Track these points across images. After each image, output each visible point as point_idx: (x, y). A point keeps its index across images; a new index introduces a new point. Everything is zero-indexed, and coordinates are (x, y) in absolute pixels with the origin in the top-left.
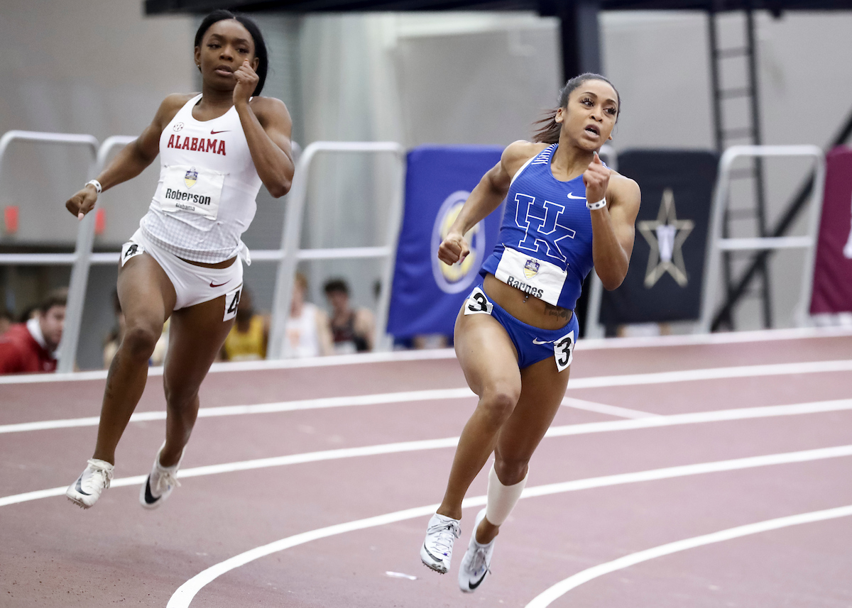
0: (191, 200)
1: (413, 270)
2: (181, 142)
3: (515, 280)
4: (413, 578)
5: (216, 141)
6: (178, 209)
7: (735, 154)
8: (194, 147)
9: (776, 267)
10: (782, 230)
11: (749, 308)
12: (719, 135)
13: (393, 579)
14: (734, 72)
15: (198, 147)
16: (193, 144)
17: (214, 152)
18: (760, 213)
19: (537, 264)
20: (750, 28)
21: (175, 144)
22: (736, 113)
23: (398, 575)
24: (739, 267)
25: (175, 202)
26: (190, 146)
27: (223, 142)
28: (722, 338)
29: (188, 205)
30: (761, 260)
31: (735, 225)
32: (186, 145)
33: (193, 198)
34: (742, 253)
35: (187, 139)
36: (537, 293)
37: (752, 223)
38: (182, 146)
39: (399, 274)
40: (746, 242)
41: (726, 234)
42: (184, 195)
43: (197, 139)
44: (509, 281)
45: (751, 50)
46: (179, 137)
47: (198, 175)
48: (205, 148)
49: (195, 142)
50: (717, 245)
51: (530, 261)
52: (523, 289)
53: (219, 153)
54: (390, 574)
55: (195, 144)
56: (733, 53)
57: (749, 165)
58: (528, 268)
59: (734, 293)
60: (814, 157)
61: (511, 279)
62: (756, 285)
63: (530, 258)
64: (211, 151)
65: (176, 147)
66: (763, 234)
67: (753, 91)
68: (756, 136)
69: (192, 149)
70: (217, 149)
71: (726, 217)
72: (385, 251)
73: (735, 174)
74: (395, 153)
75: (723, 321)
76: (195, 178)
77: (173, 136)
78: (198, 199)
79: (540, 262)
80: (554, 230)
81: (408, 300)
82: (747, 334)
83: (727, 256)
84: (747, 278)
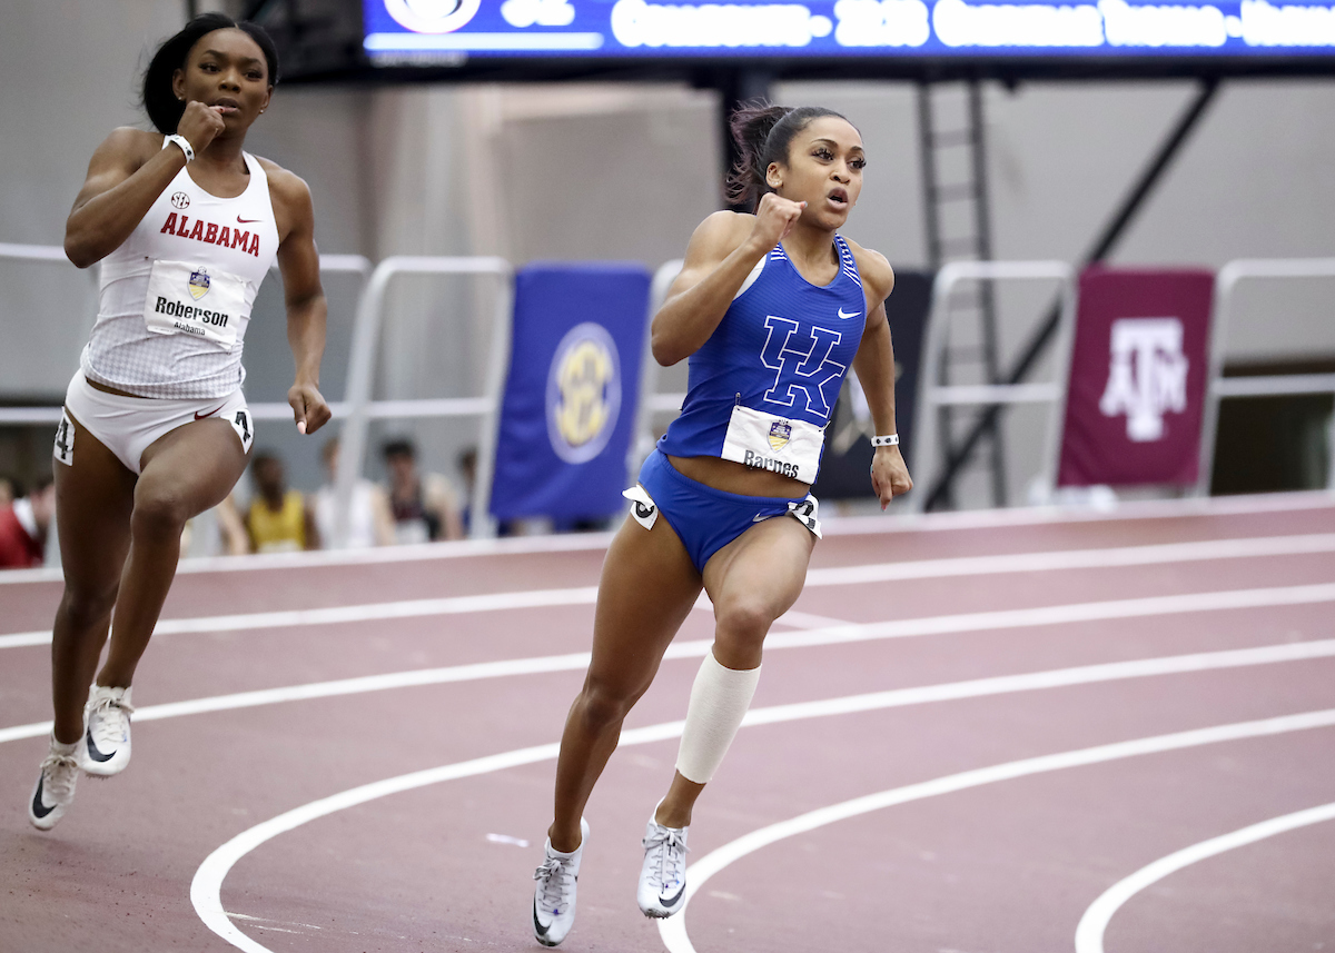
0: (200, 318)
1: (523, 431)
2: (190, 226)
3: (756, 455)
4: (523, 843)
5: (247, 234)
6: (178, 330)
7: (954, 275)
8: (211, 237)
9: (1011, 426)
10: (1019, 374)
11: (974, 481)
12: (935, 249)
13: (497, 846)
14: (954, 165)
15: (217, 239)
16: (209, 232)
17: (244, 249)
18: (990, 352)
19: (788, 428)
20: (976, 107)
21: (177, 229)
22: (957, 219)
23: (504, 839)
24: (961, 427)
25: (173, 319)
26: (204, 235)
27: (256, 237)
28: (940, 521)
29: (195, 327)
30: (990, 418)
31: (957, 370)
32: (197, 232)
33: (203, 316)
34: (964, 407)
35: (200, 223)
36: (791, 471)
37: (976, 369)
38: (190, 233)
39: (504, 436)
40: (970, 393)
41: (944, 380)
42: (188, 310)
43: (216, 226)
44: (747, 457)
45: (977, 135)
46: (185, 219)
47: (211, 281)
48: (231, 241)
49: (213, 229)
50: (932, 397)
51: (776, 424)
52: (770, 468)
53: (250, 252)
54: (493, 838)
55: (214, 234)
56: (952, 139)
57: (972, 289)
58: (774, 435)
59: (955, 461)
60: (1061, 281)
61: (750, 455)
62: (983, 450)
63: (776, 418)
64: (239, 247)
65: (180, 233)
66: (995, 379)
67: (979, 190)
68: (984, 249)
69: (207, 240)
70: (249, 246)
71: (945, 359)
72: (485, 406)
73: (957, 301)
74: (496, 276)
75: (940, 498)
76: (206, 283)
77: (173, 216)
78: (211, 317)
79: (792, 422)
80: (820, 369)
81: (517, 470)
82: (972, 516)
83: (946, 413)
84: (972, 441)
